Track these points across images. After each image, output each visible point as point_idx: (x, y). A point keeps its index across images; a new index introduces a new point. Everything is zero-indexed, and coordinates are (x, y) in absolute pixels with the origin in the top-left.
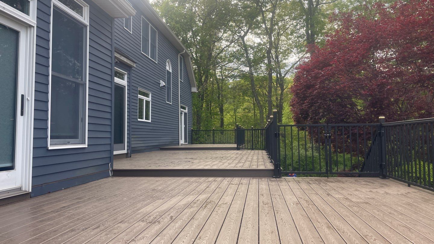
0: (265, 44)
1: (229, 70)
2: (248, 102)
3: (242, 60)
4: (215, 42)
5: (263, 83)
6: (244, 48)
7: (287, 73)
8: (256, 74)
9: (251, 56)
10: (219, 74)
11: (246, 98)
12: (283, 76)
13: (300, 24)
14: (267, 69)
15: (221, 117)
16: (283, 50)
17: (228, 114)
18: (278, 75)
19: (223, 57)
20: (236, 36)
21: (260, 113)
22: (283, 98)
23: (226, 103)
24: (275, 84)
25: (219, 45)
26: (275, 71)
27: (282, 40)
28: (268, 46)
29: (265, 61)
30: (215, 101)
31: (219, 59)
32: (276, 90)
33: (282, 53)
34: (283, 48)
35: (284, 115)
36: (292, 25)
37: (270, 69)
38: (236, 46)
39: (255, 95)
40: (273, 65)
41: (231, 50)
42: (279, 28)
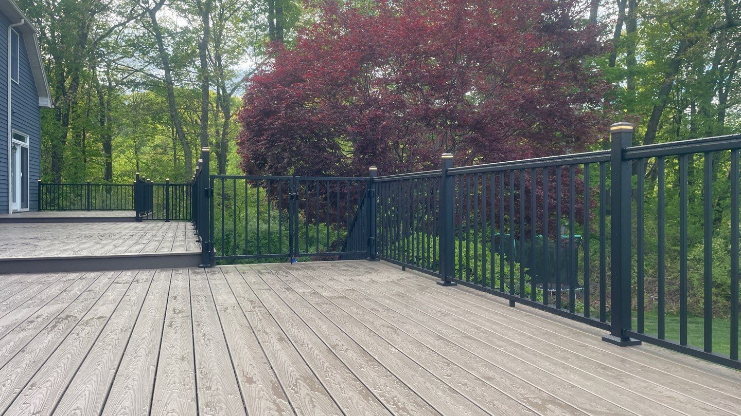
0: (196, 31)
1: (124, 71)
2: (162, 136)
3: (151, 54)
4: (94, 13)
5: (192, 102)
6: (155, 34)
7: (235, 88)
8: (178, 84)
9: (170, 51)
10: (102, 77)
11: (160, 127)
12: (228, 92)
13: (260, 5)
14: (199, 77)
15: (107, 160)
16: (229, 46)
17: (122, 156)
18: (221, 90)
19: (112, 45)
20: (140, 7)
21: (185, 155)
22: (228, 131)
23: (119, 133)
24: (215, 105)
25: (104, 20)
26: (214, 82)
27: (227, 28)
28: (201, 36)
29: (196, 63)
30: (95, 128)
31: (104, 47)
32: (216, 116)
33: (227, 52)
34: (230, 44)
35: (230, 162)
36: (245, 5)
37: (205, 78)
38: (139, 26)
39: (176, 121)
40: (212, 72)
41: (129, 34)
42: (223, 7)
